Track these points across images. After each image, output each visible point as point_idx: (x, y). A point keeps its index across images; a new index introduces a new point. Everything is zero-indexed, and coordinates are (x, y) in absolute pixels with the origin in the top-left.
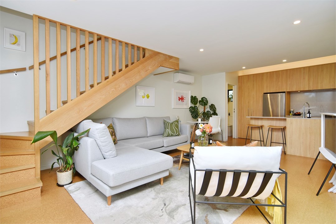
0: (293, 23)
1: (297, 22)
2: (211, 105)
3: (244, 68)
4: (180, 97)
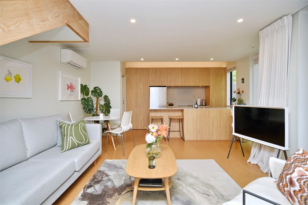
0: (237, 22)
1: (240, 21)
2: (105, 96)
3: (142, 59)
4: (69, 85)
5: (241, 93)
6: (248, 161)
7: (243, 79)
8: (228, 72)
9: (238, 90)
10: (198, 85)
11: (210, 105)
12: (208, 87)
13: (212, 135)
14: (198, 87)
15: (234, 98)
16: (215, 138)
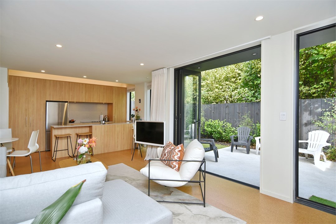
0: (140, 64)
1: (142, 64)
5: (138, 110)
6: (145, 160)
7: (140, 100)
8: (128, 92)
9: (137, 108)
10: (102, 102)
11: (112, 121)
12: (112, 104)
13: (117, 147)
14: (102, 103)
15: (133, 114)
16: (119, 149)
